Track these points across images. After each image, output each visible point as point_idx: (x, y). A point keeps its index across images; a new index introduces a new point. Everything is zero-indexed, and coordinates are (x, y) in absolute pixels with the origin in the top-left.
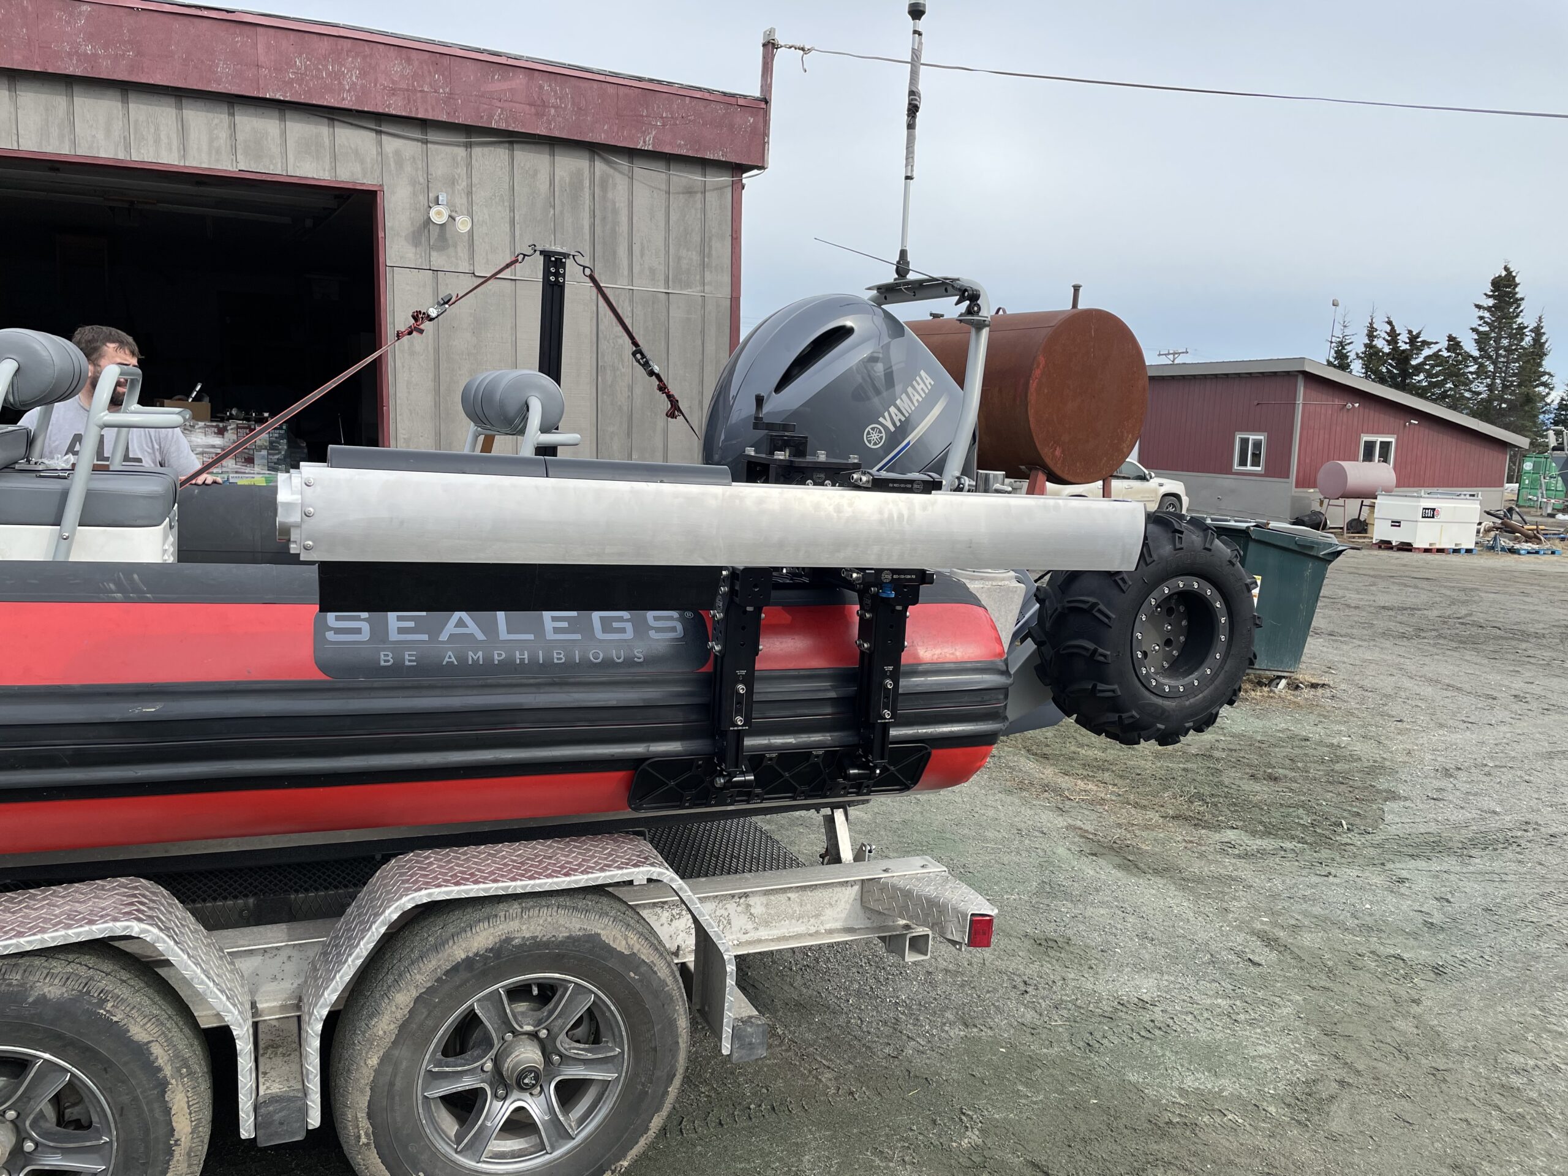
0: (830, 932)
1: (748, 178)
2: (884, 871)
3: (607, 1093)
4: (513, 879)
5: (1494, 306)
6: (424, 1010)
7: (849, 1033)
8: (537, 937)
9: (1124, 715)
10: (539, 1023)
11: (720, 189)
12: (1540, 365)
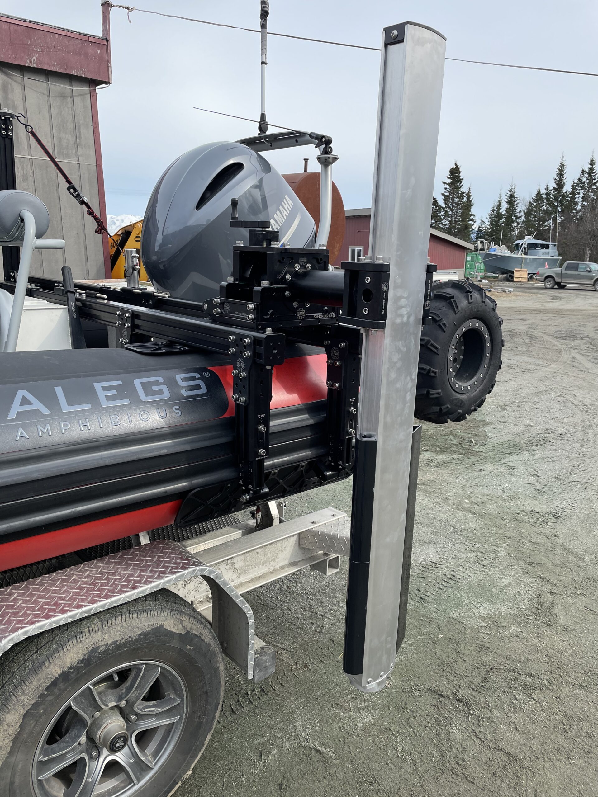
0: (282, 568)
1: (100, 90)
2: (313, 523)
3: (173, 730)
4: (93, 602)
5: (451, 182)
6: (32, 722)
7: (286, 621)
8: (117, 641)
9: (443, 407)
10: (120, 699)
11: (82, 95)
12: (470, 211)
